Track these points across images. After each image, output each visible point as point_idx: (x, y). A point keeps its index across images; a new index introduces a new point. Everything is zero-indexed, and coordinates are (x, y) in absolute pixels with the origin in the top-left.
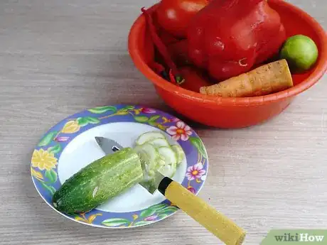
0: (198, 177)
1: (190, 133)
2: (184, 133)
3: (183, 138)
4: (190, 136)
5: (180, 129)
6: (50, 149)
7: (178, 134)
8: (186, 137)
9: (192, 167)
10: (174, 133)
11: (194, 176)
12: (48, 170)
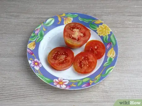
0: (33, 62)
1: (55, 84)
2: (58, 83)
3: (57, 80)
4: (54, 82)
5: (62, 84)
6: (108, 37)
7: (61, 81)
8: (56, 81)
9: (40, 66)
10: (63, 81)
11: (35, 62)
12: (97, 28)
